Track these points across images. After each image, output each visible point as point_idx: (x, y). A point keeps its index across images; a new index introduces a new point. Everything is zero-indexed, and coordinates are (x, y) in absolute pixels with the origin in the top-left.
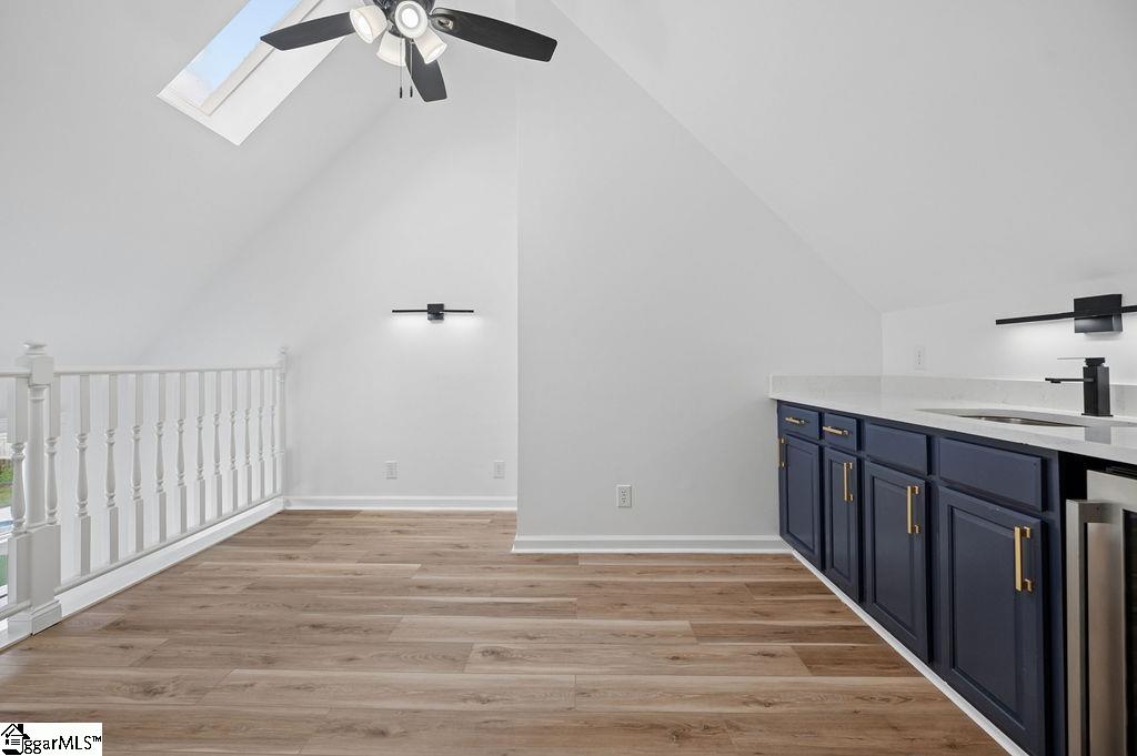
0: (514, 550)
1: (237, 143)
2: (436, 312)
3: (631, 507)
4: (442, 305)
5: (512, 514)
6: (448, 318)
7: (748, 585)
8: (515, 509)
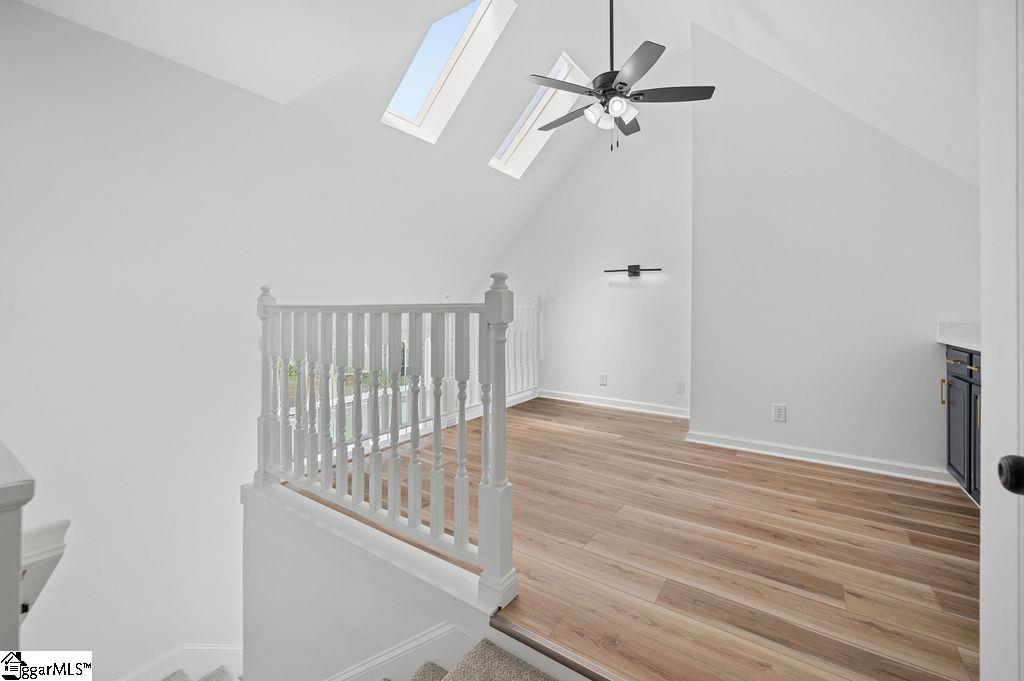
0: (687, 440)
1: (518, 178)
2: (634, 271)
3: (785, 421)
4: (638, 266)
5: (687, 420)
6: (642, 274)
7: (889, 495)
8: (688, 417)
